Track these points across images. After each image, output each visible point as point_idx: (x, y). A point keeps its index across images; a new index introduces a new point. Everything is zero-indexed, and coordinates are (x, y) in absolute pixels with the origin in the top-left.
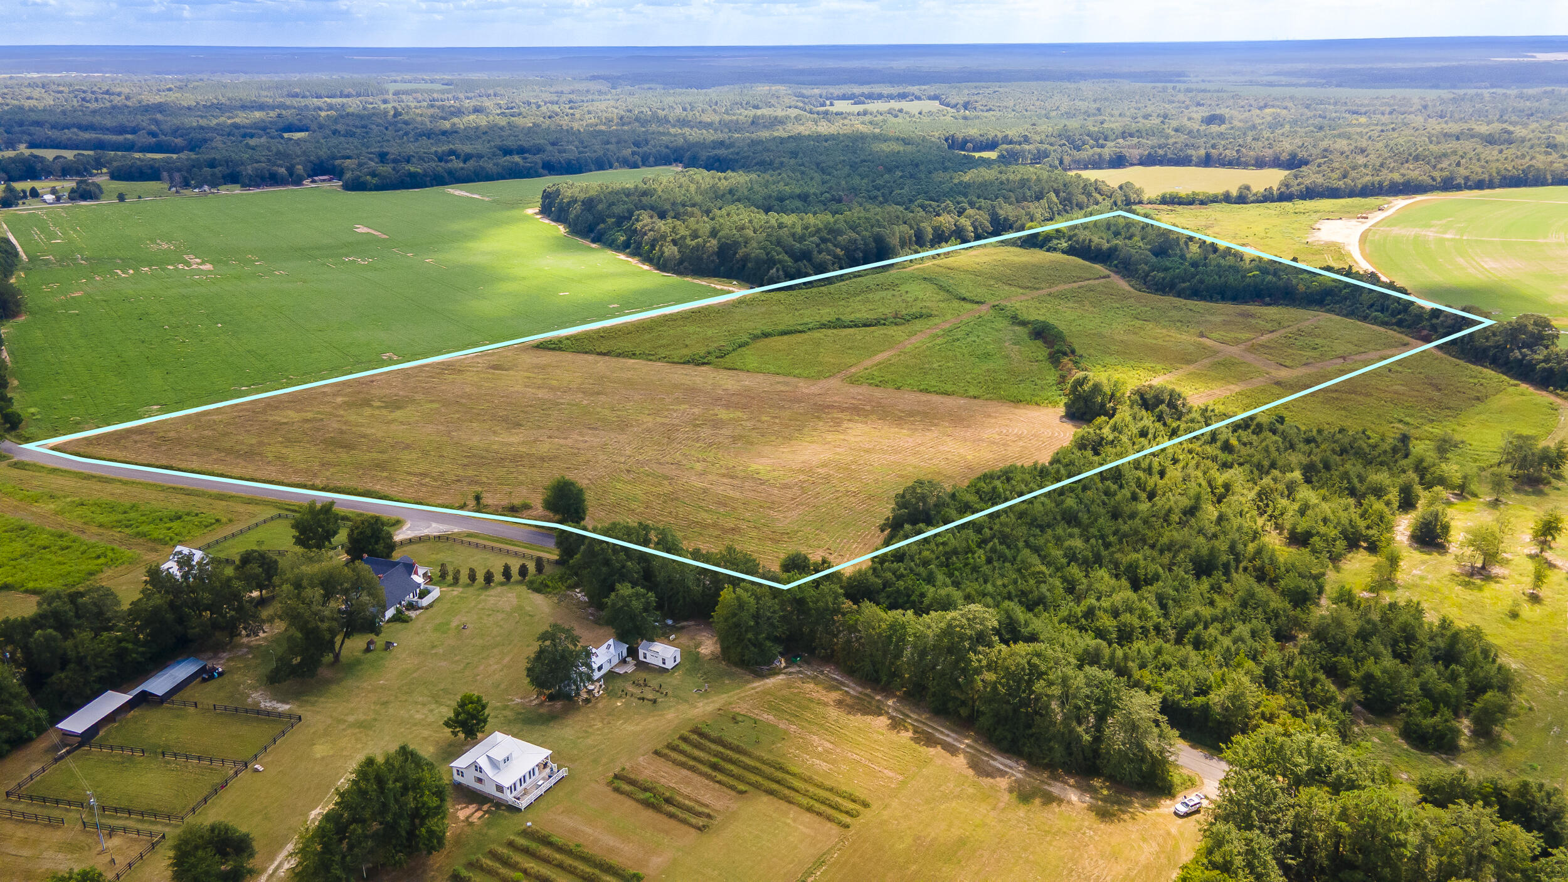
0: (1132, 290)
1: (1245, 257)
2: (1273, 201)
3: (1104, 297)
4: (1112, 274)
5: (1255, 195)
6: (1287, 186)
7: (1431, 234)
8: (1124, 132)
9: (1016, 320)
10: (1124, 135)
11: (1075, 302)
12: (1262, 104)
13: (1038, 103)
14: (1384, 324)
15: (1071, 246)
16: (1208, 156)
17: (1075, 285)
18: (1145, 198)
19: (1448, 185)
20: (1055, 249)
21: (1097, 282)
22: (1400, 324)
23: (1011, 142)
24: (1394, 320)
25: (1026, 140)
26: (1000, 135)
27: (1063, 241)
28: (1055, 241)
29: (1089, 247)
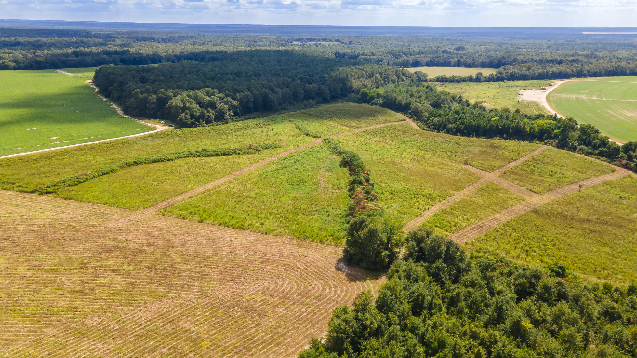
0: (419, 129)
1: (486, 109)
2: (494, 81)
3: (400, 133)
4: (407, 119)
5: (485, 78)
6: (500, 73)
7: (584, 97)
8: (419, 52)
9: (336, 151)
10: (419, 53)
11: (380, 137)
12: (480, 45)
13: (382, 42)
14: (588, 154)
15: (384, 102)
16: (459, 61)
17: (383, 125)
18: (429, 78)
19: (580, 74)
20: (376, 104)
21: (397, 123)
22: (601, 154)
23: (366, 55)
24: (597, 152)
25: (373, 54)
26: (361, 52)
27: (381, 99)
28: (376, 100)
29: (395, 102)
